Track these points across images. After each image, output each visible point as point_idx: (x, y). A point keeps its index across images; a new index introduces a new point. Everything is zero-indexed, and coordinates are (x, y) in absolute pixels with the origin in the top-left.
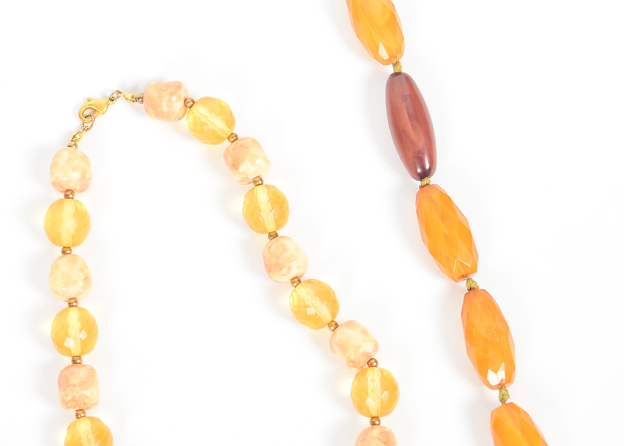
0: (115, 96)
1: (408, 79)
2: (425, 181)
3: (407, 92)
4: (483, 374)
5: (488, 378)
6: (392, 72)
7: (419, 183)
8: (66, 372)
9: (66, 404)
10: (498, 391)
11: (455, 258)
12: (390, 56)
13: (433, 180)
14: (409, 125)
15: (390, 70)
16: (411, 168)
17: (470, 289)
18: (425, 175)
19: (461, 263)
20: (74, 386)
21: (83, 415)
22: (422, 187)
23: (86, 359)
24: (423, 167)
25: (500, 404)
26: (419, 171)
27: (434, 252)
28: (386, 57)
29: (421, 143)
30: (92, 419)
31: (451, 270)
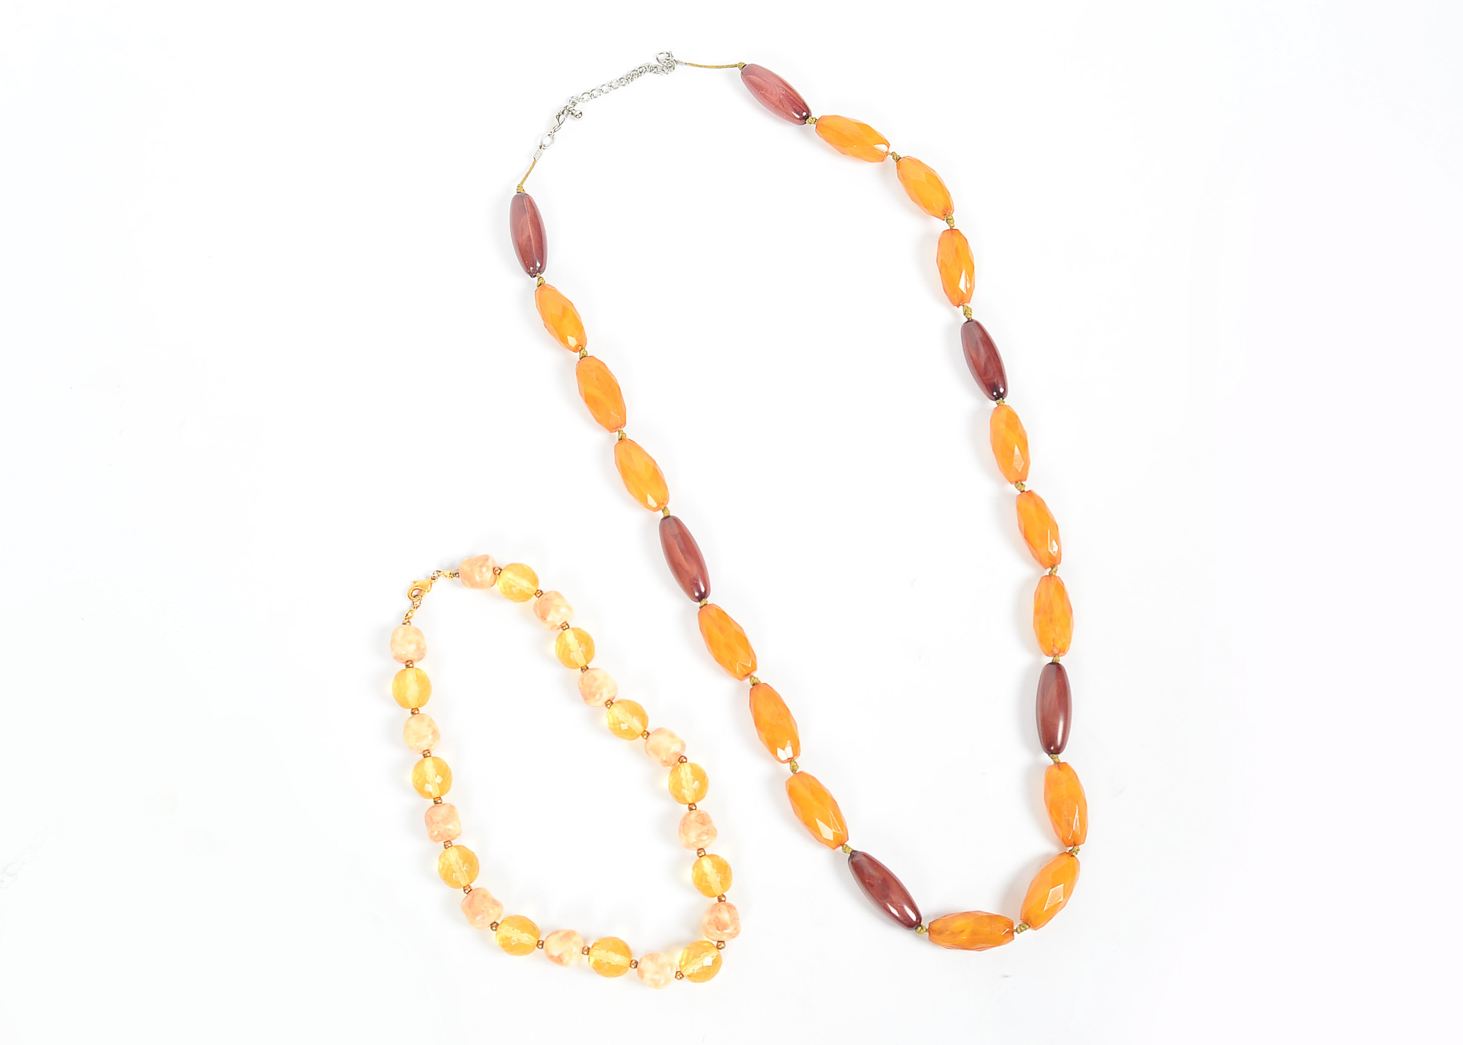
0: (436, 575)
1: (676, 520)
2: (703, 602)
3: (676, 531)
4: (775, 753)
5: (779, 755)
6: (662, 517)
7: (698, 604)
8: (429, 813)
9: (434, 839)
10: (788, 764)
11: (737, 661)
12: (658, 504)
13: (709, 600)
14: (683, 559)
15: (661, 515)
16: (691, 595)
17: (754, 685)
18: (702, 597)
19: (743, 665)
20: (438, 823)
21: (450, 845)
22: (701, 607)
23: (445, 799)
24: (699, 591)
25: (792, 774)
26: (697, 594)
27: (719, 659)
28: (655, 505)
29: (694, 571)
30: (457, 847)
31: (736, 672)
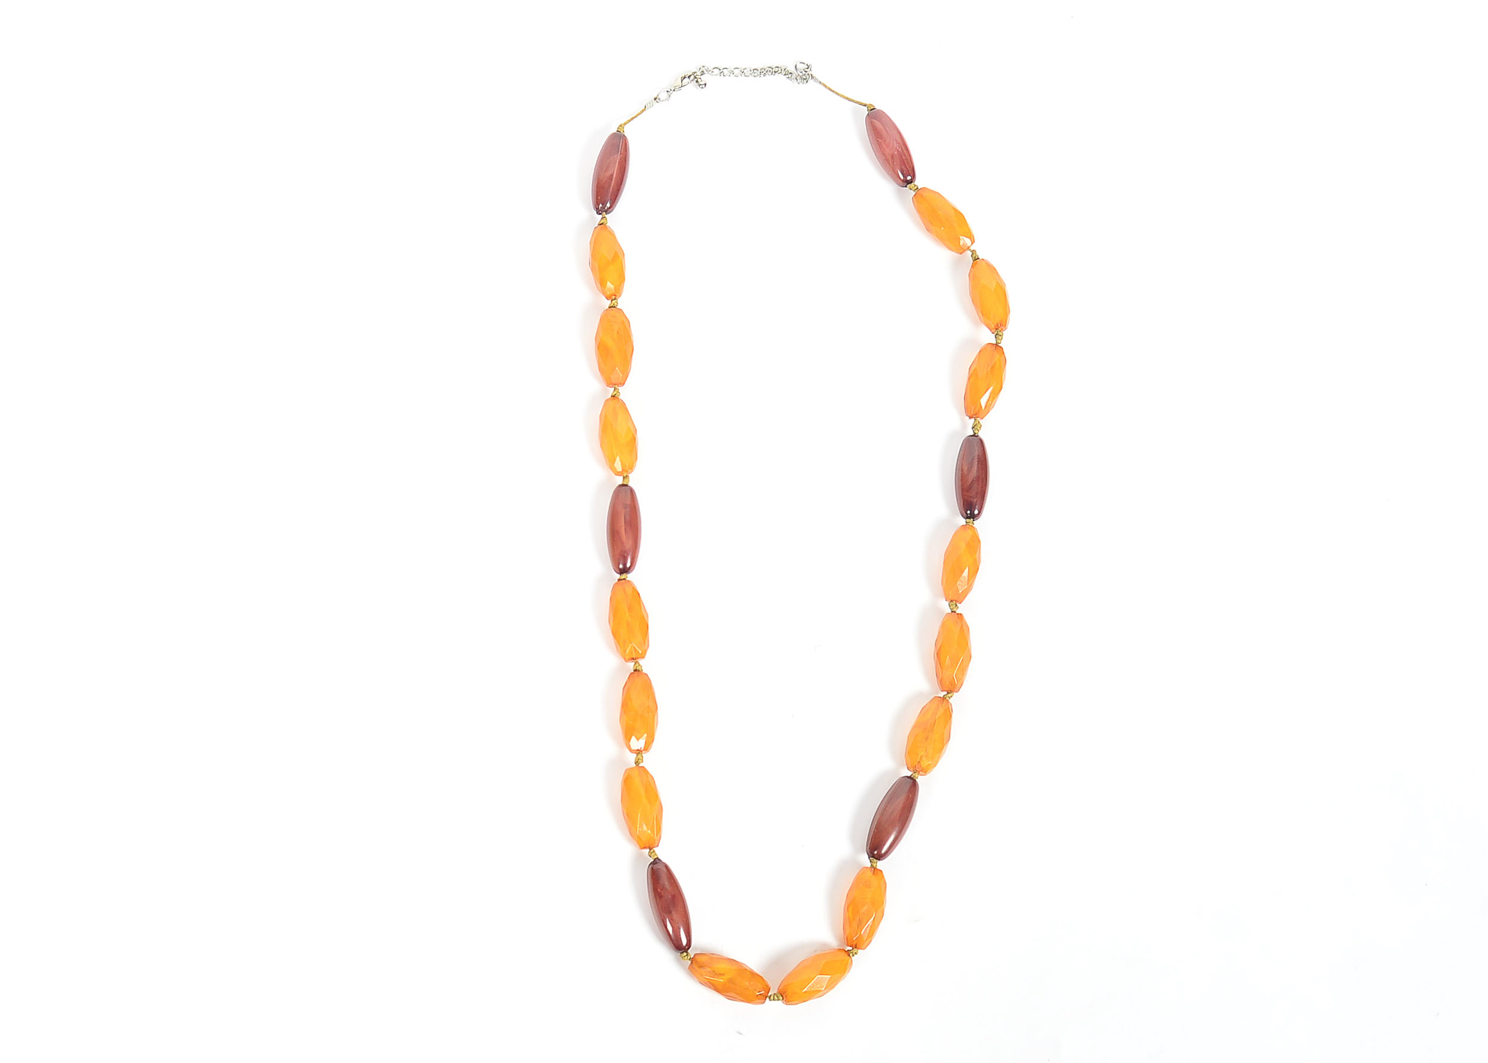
1: (632, 491)
2: (623, 576)
3: (629, 502)
4: (627, 738)
5: (631, 743)
6: (621, 483)
7: (618, 576)
10: (635, 755)
11: (631, 642)
12: (623, 470)
13: (630, 577)
14: (624, 528)
15: (620, 480)
16: (616, 564)
17: (635, 670)
18: (624, 571)
19: (635, 648)
22: (619, 580)
24: (625, 564)
25: (634, 765)
26: (621, 566)
27: (615, 634)
28: (620, 470)
29: (628, 544)
31: (625, 651)
